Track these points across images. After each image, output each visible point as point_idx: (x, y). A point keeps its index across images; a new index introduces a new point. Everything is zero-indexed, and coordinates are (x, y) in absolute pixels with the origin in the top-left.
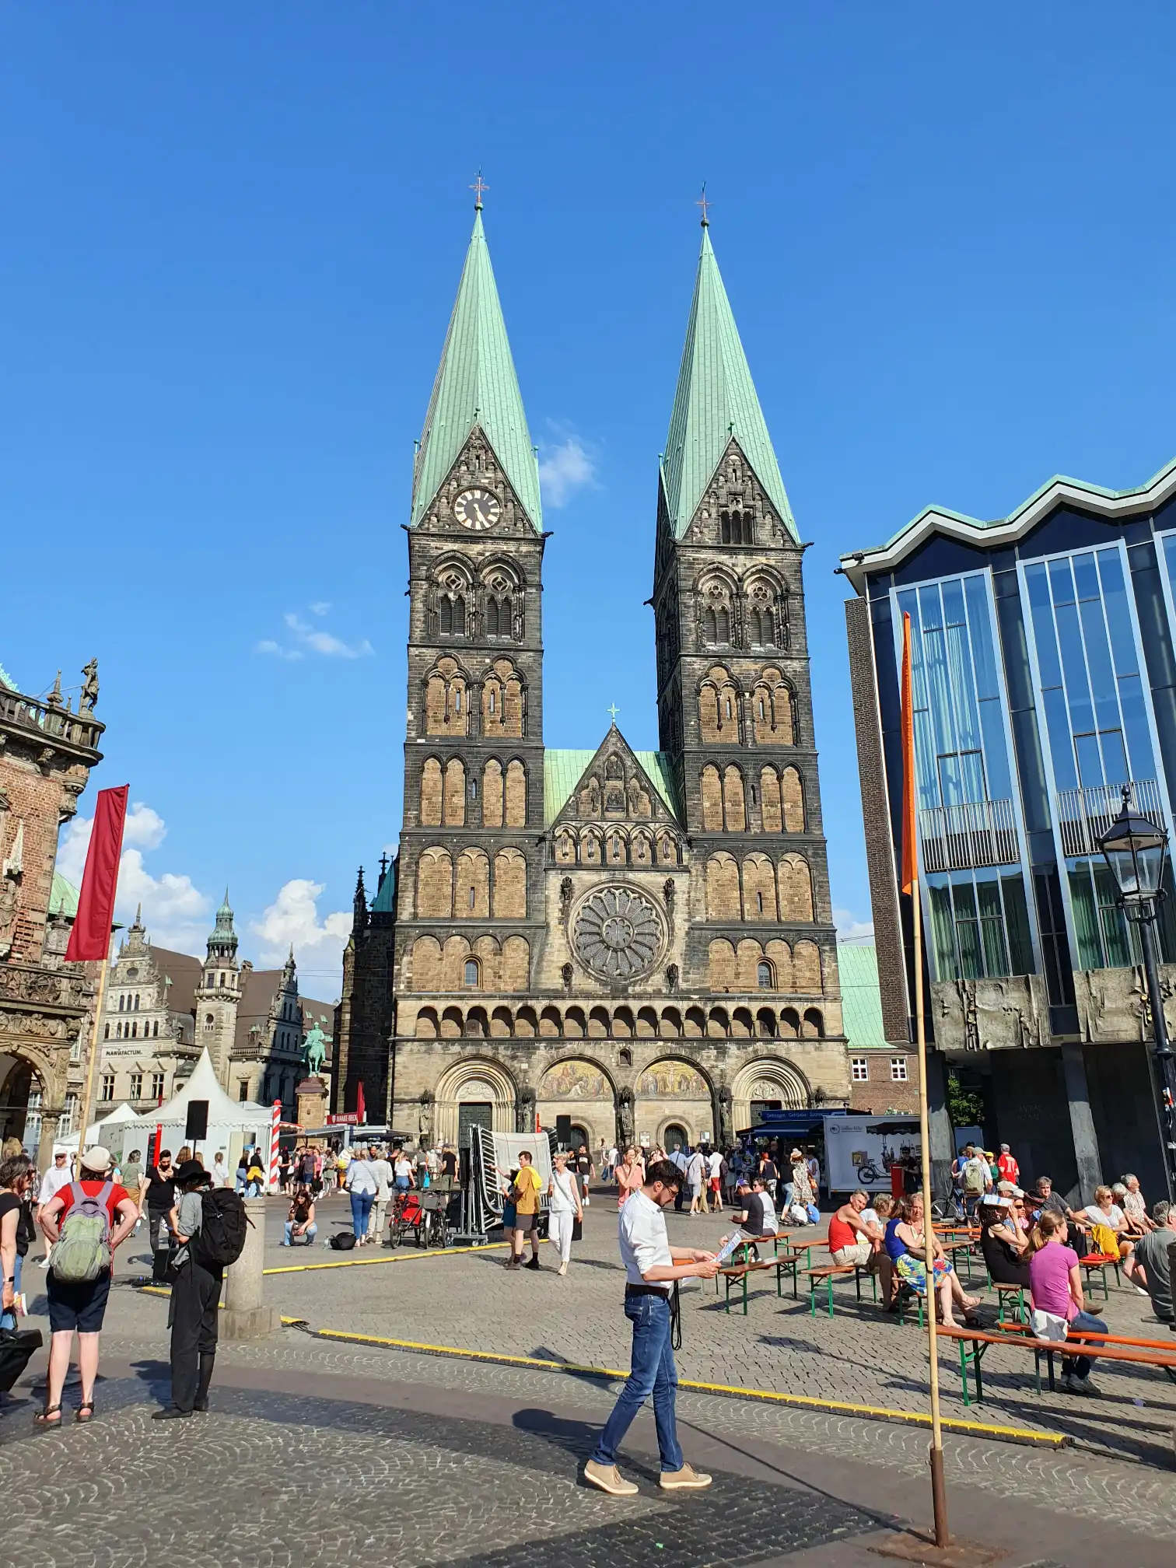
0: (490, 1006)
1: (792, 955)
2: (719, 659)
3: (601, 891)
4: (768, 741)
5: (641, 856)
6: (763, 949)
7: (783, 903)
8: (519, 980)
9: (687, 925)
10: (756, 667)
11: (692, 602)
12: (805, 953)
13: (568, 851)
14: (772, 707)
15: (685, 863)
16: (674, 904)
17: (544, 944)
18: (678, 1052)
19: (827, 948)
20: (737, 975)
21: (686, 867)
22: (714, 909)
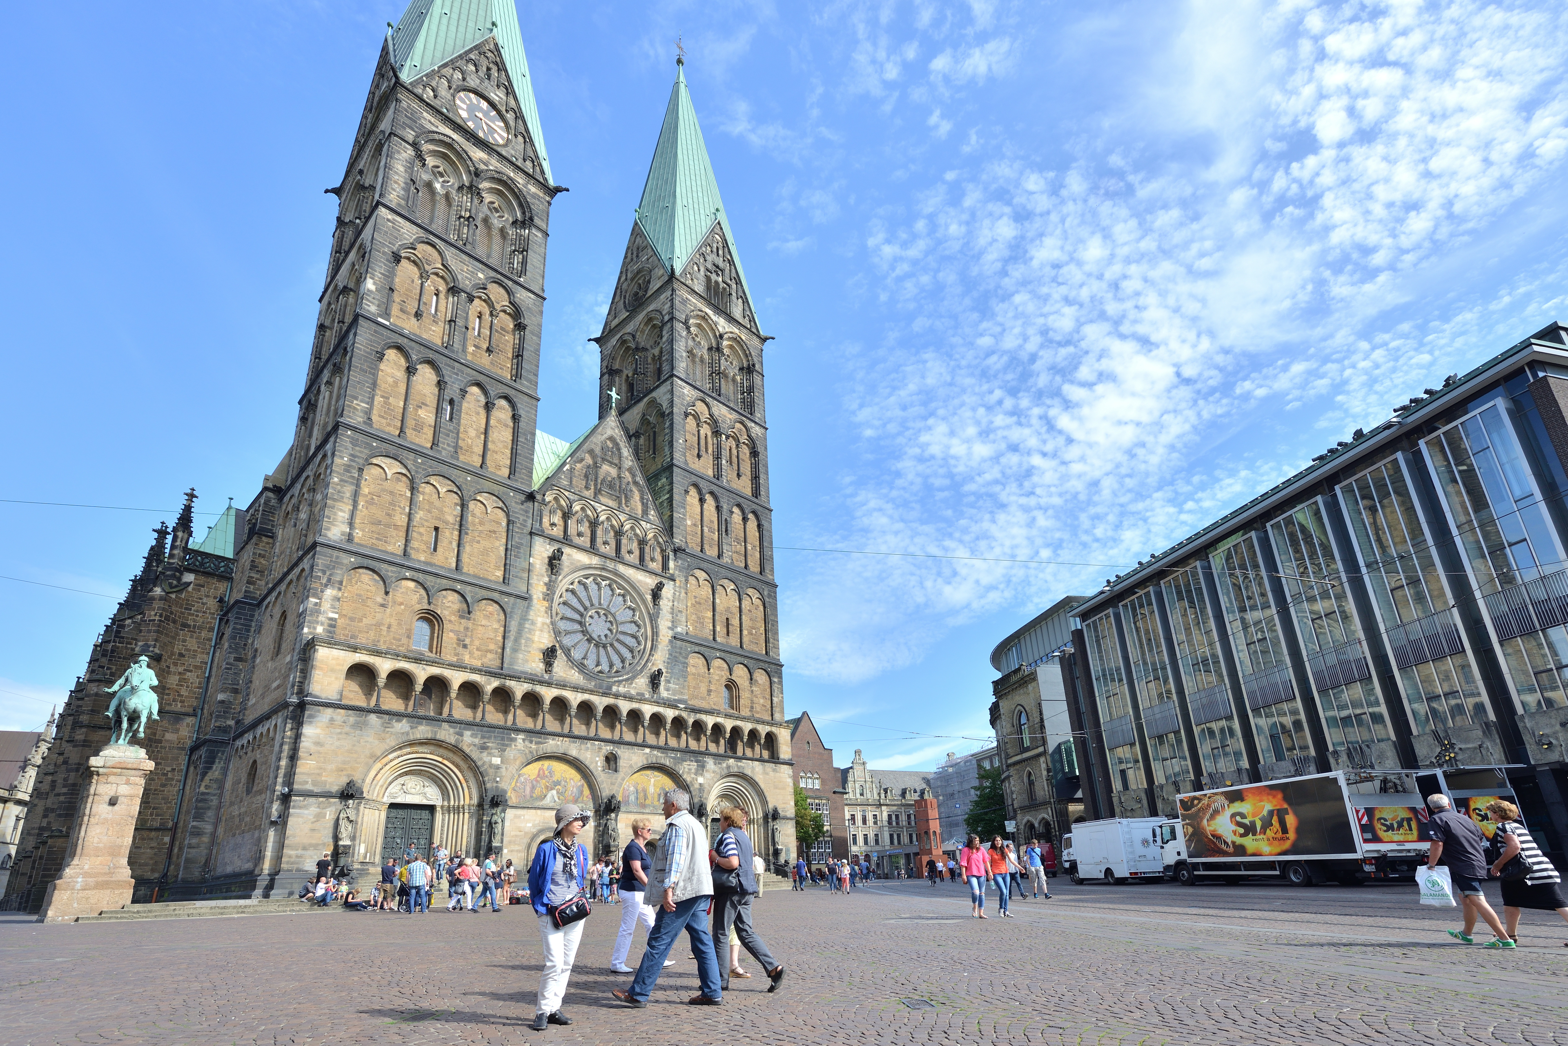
0: (456, 679)
1: (751, 681)
2: (704, 396)
3: (587, 577)
4: (735, 485)
6: (730, 671)
7: (745, 632)
8: (490, 656)
9: (671, 633)
10: (730, 416)
12: (760, 681)
13: (556, 521)
14: (738, 457)
15: (671, 571)
16: (659, 609)
17: (524, 619)
19: (776, 679)
20: (710, 692)
21: (673, 575)
22: (692, 624)
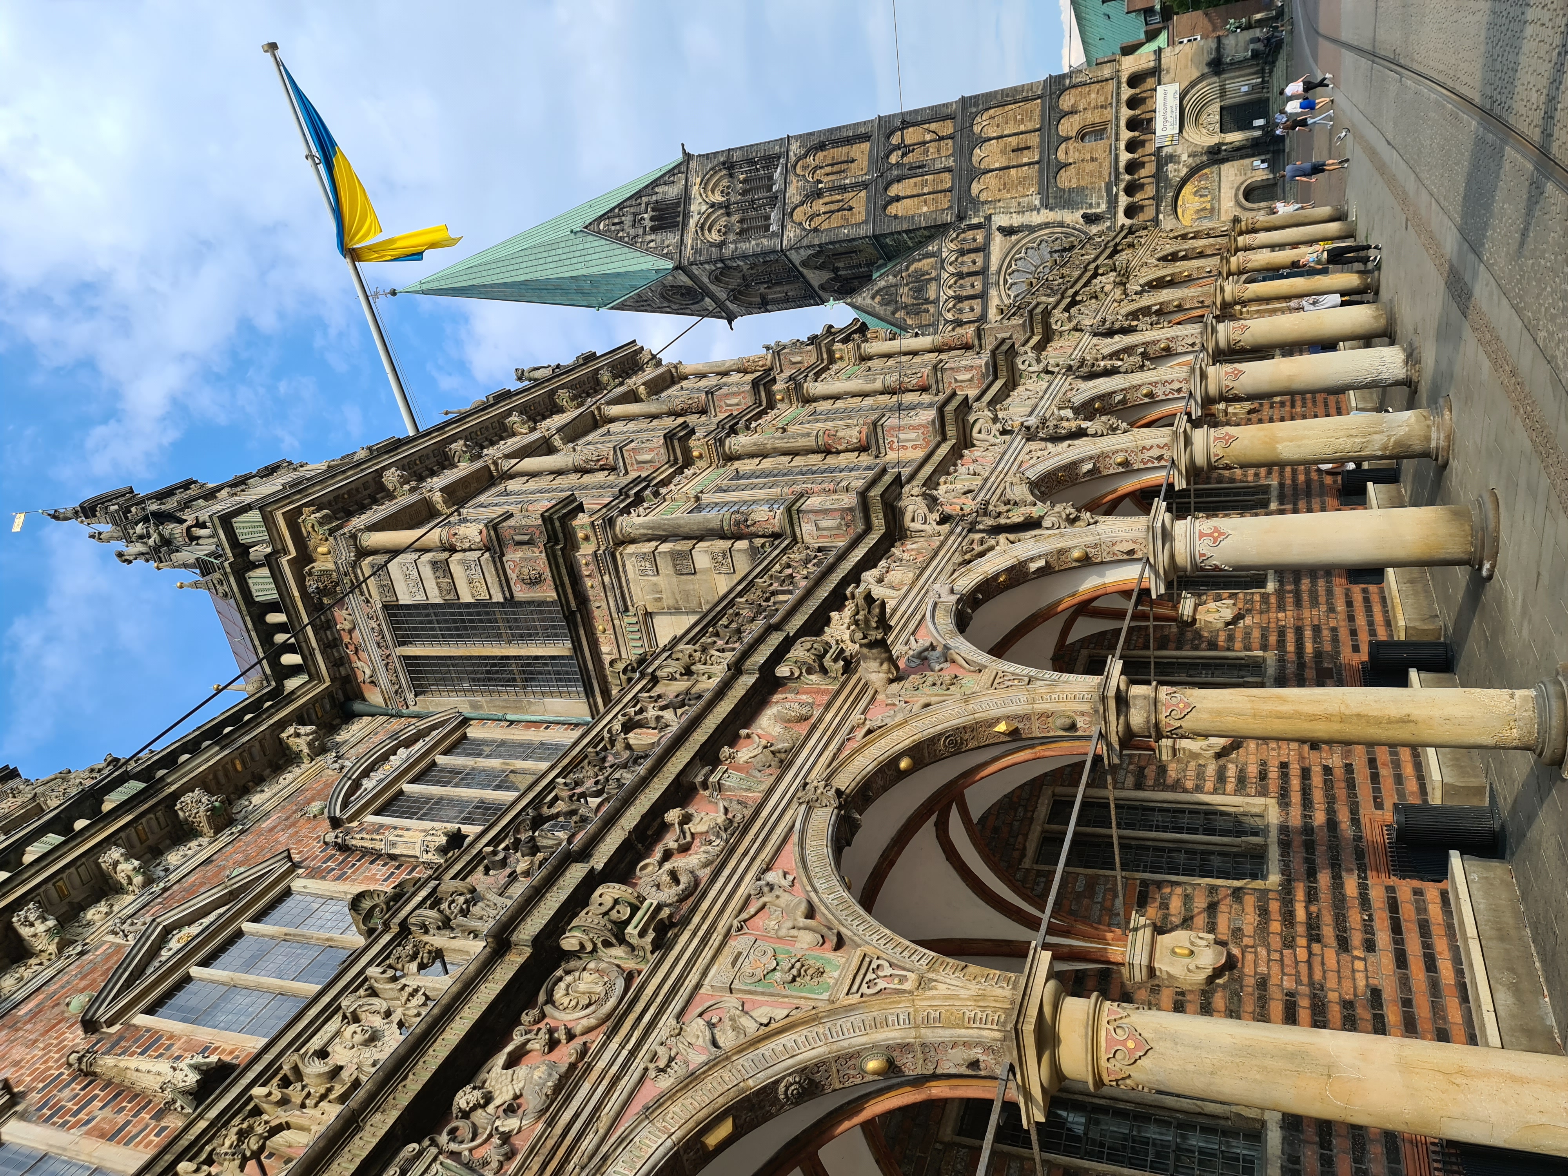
1: (1073, 112)
2: (787, 214)
4: (865, 163)
5: (974, 262)
6: (1067, 139)
7: (1022, 128)
9: (1043, 211)
10: (794, 181)
11: (732, 246)
12: (1072, 101)
14: (832, 165)
15: (982, 220)
16: (1022, 225)
18: (1169, 200)
19: (1067, 81)
20: (1093, 160)
21: (986, 218)
22: (1028, 189)
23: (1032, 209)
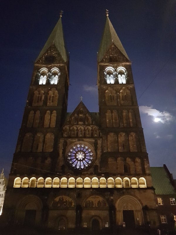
2: (110, 86)
4: (124, 105)
5: (88, 134)
6: (125, 160)
10: (120, 87)
11: (103, 74)
12: (138, 161)
13: (66, 133)
14: (125, 96)
17: (57, 160)
19: (145, 159)
20: (117, 168)
21: (101, 137)
22: (110, 149)
23: (102, 150)
